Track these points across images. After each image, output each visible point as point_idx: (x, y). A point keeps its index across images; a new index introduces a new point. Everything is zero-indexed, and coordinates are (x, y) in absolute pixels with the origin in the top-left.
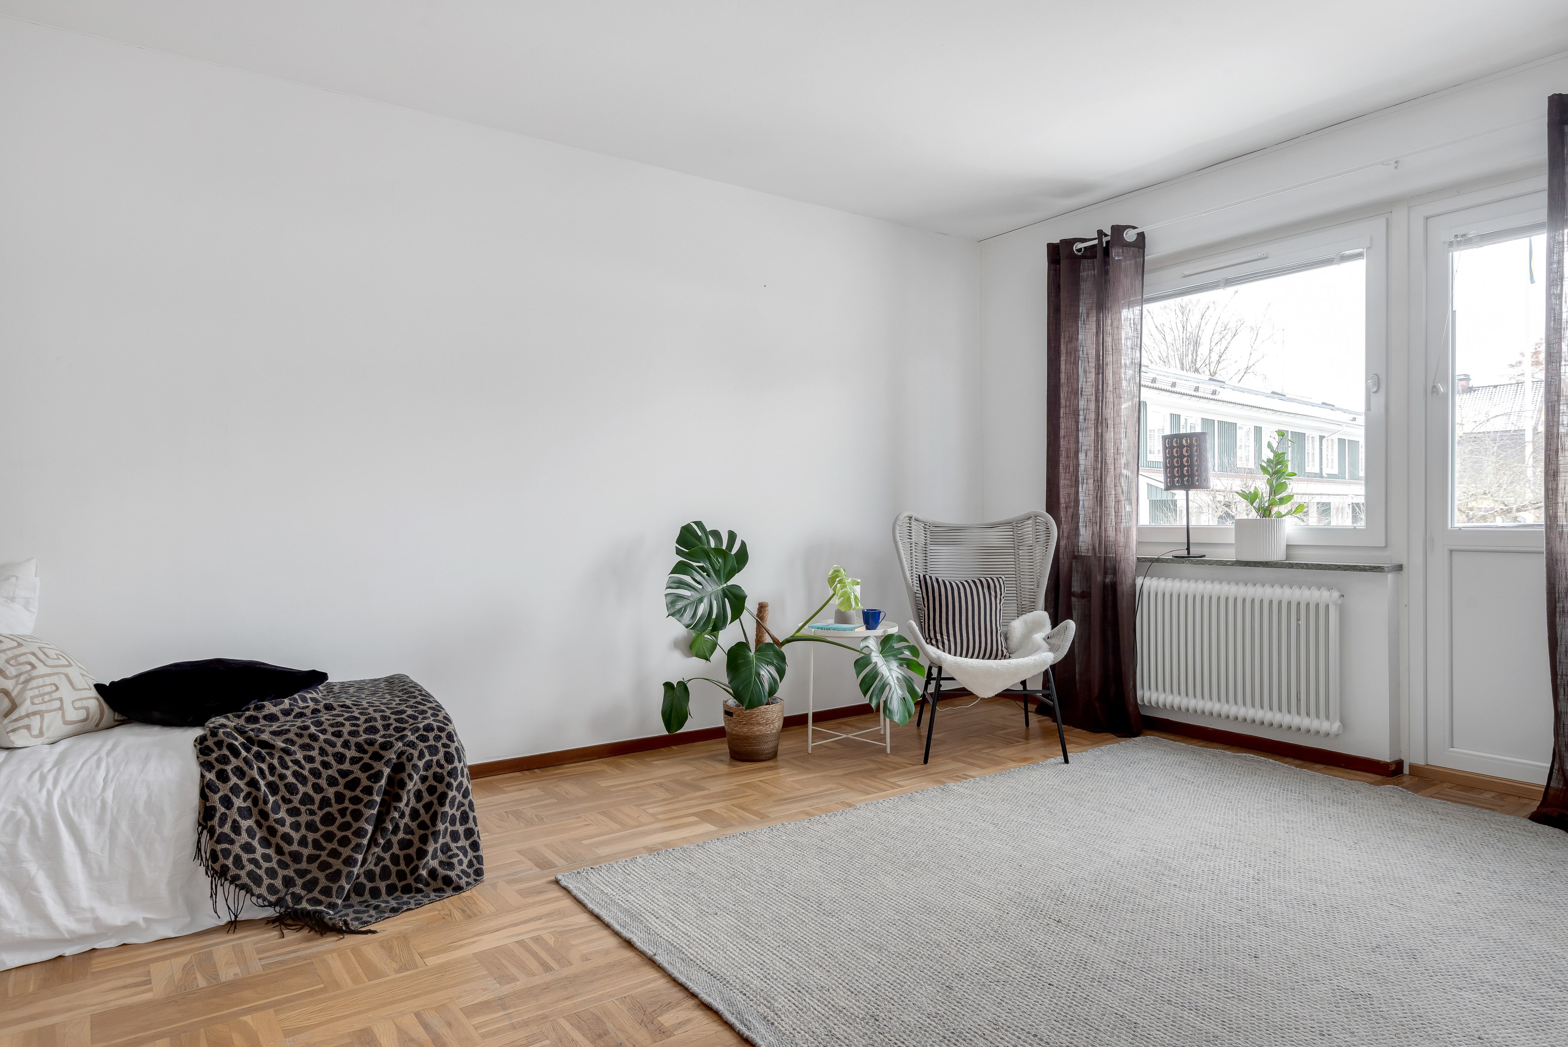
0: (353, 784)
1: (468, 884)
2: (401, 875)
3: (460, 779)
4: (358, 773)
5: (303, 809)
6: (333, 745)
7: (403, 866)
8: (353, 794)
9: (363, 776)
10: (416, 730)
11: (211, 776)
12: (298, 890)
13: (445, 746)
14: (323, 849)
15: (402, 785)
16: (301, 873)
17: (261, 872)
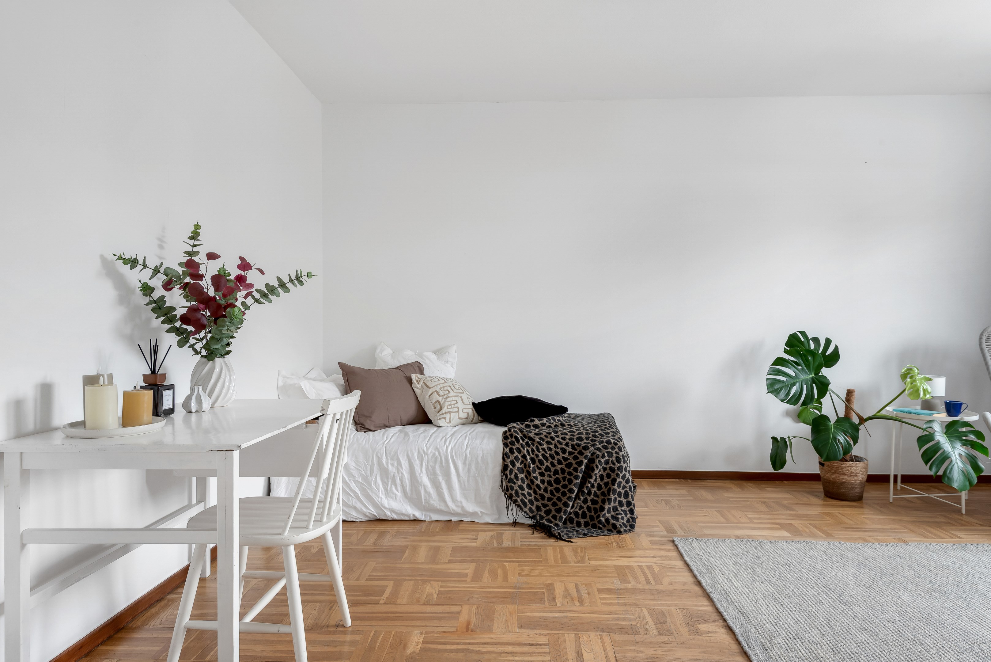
0: (569, 465)
1: (625, 531)
2: (592, 518)
3: (624, 472)
4: (571, 460)
5: (546, 473)
6: (561, 444)
7: (593, 513)
8: (569, 470)
9: (574, 462)
10: (602, 442)
11: (507, 450)
12: (542, 513)
13: (616, 453)
14: (555, 496)
15: (593, 470)
16: (545, 506)
17: (527, 501)
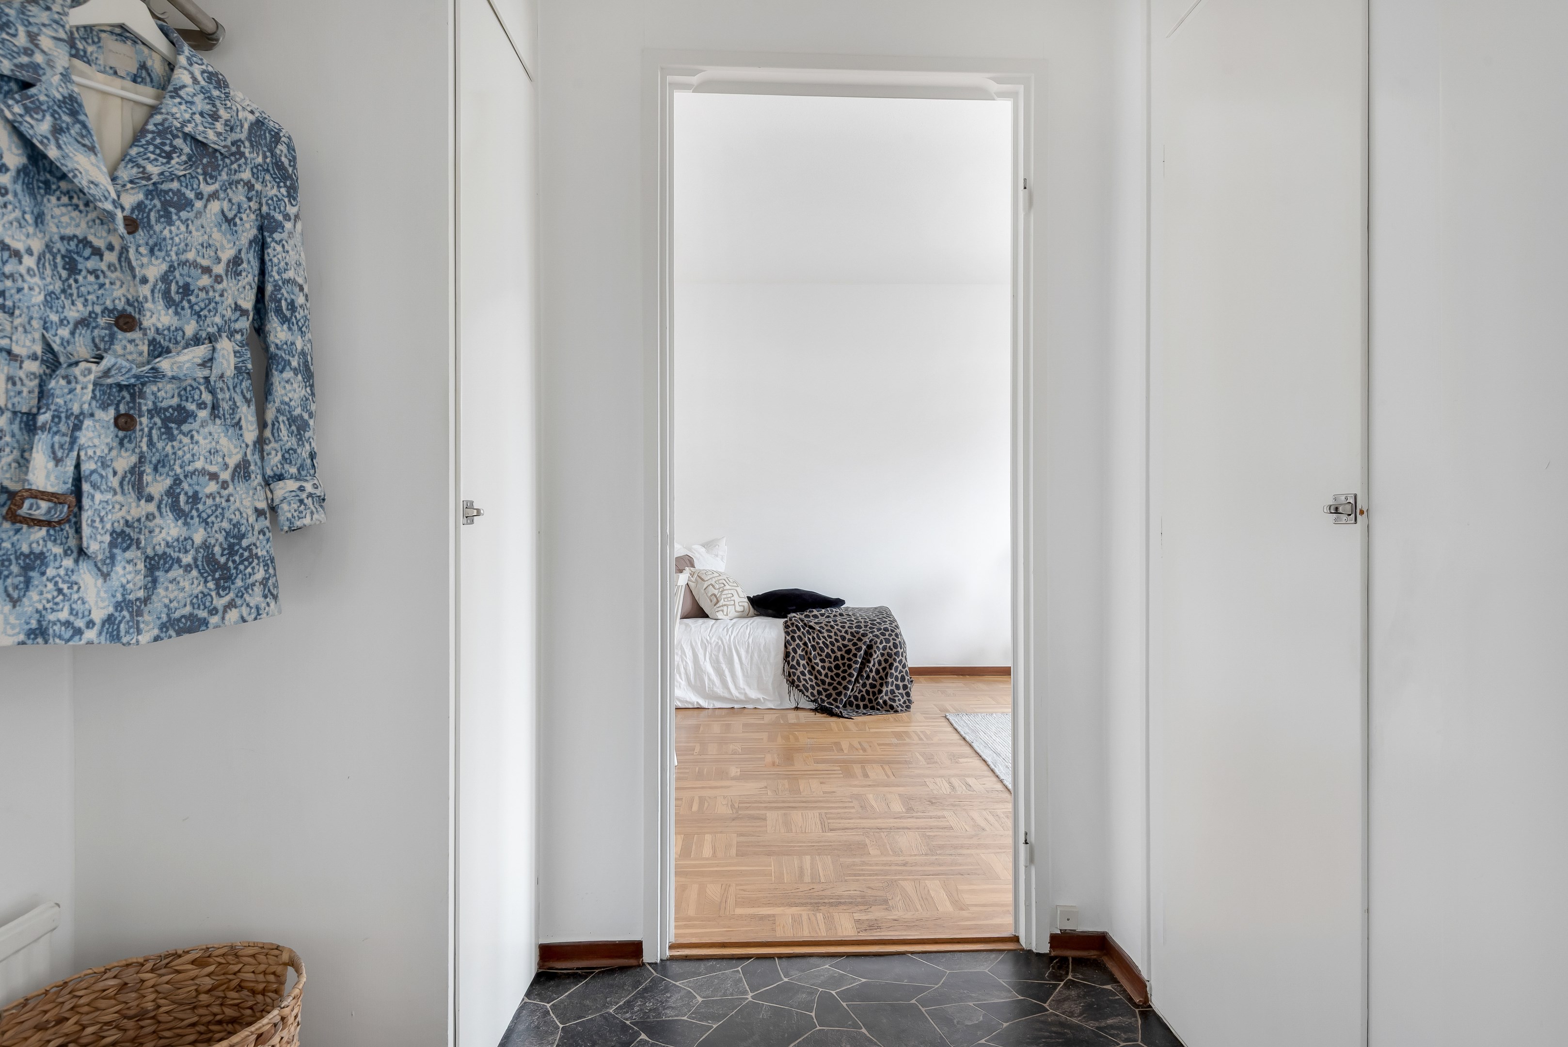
0: (848, 652)
1: (901, 710)
2: (870, 701)
3: (901, 657)
4: (851, 647)
5: (827, 660)
6: (841, 631)
7: (871, 696)
8: (849, 656)
9: (853, 648)
10: (879, 629)
11: (789, 638)
12: (823, 697)
13: (893, 639)
14: (835, 680)
15: (871, 655)
16: (826, 690)
17: (808, 686)
